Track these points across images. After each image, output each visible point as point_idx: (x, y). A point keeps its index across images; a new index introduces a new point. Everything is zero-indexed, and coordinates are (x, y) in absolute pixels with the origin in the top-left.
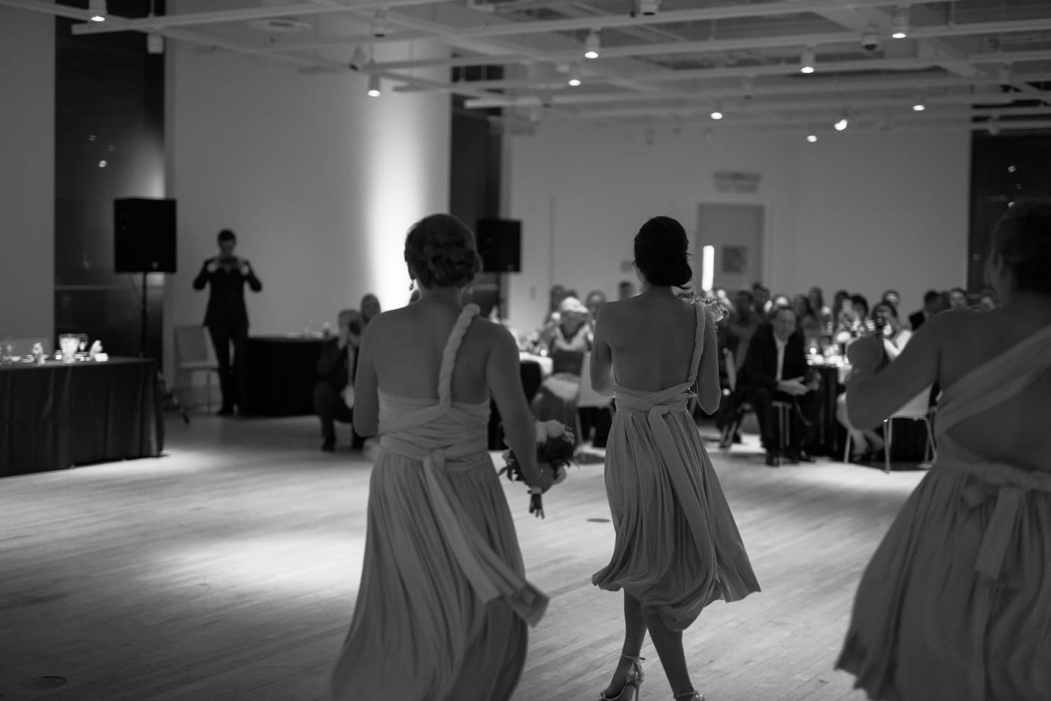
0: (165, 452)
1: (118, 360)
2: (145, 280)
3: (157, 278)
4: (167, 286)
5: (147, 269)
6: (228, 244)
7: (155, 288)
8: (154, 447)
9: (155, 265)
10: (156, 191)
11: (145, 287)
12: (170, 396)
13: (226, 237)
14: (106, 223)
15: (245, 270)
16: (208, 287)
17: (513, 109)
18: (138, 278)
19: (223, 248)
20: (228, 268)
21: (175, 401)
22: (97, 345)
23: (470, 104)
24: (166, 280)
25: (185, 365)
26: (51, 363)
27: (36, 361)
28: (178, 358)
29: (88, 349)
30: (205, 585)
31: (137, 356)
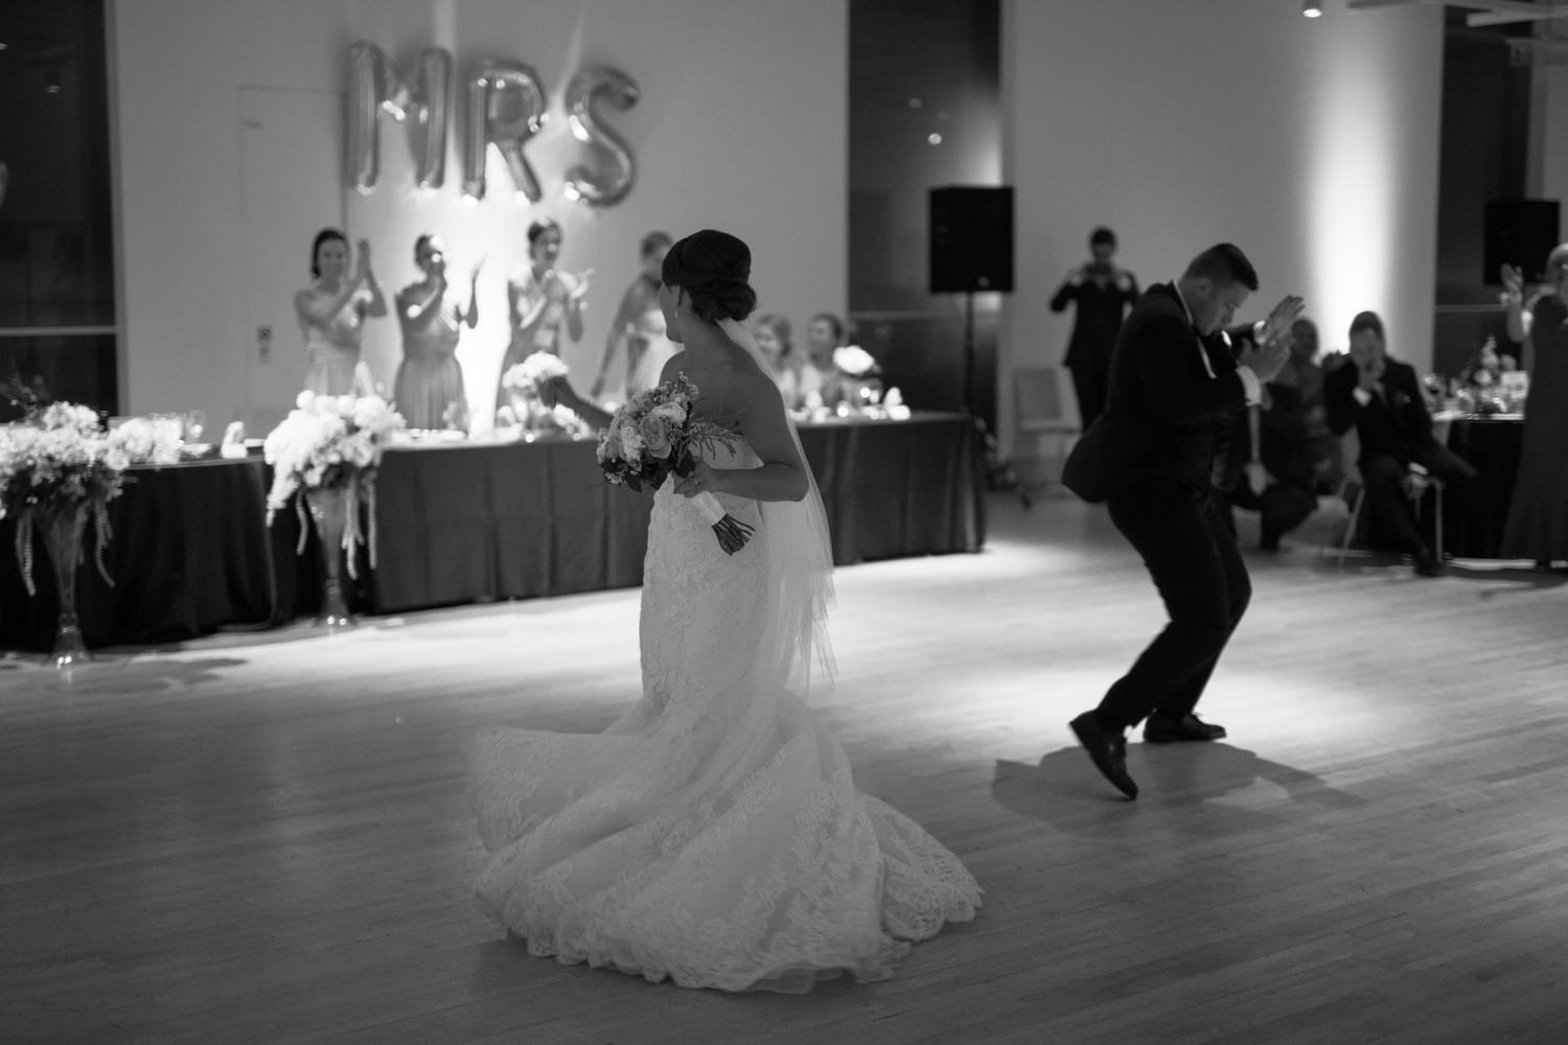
0: (988, 546)
1: (925, 416)
2: (970, 305)
3: (990, 301)
4: (1005, 312)
5: (972, 288)
6: (1102, 248)
7: (987, 314)
8: (971, 538)
9: (984, 281)
10: (990, 175)
11: (970, 314)
12: (1004, 469)
13: (1103, 239)
14: (916, 222)
15: (1124, 284)
16: (1071, 310)
17: (1548, 22)
18: (960, 300)
19: (1096, 254)
20: (1101, 281)
21: (1011, 476)
22: (894, 395)
23: (1474, 20)
24: (1004, 304)
25: (1029, 425)
26: (833, 421)
27: (810, 417)
28: (1018, 416)
29: (882, 400)
30: (1006, 728)
31: (957, 410)
